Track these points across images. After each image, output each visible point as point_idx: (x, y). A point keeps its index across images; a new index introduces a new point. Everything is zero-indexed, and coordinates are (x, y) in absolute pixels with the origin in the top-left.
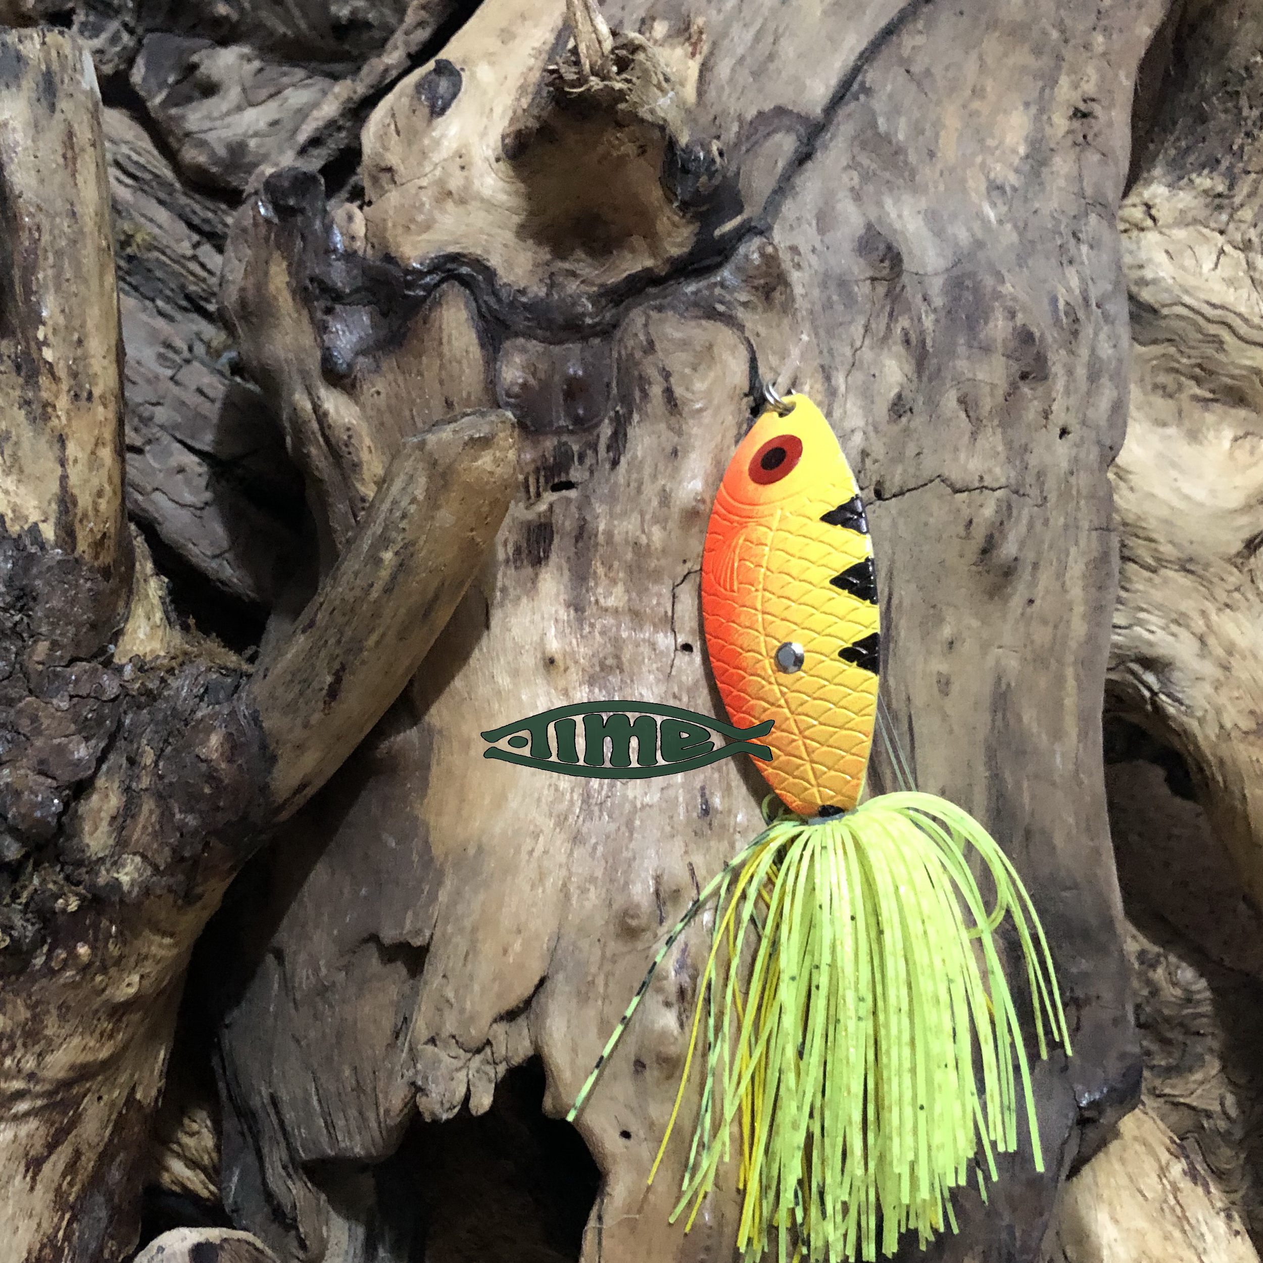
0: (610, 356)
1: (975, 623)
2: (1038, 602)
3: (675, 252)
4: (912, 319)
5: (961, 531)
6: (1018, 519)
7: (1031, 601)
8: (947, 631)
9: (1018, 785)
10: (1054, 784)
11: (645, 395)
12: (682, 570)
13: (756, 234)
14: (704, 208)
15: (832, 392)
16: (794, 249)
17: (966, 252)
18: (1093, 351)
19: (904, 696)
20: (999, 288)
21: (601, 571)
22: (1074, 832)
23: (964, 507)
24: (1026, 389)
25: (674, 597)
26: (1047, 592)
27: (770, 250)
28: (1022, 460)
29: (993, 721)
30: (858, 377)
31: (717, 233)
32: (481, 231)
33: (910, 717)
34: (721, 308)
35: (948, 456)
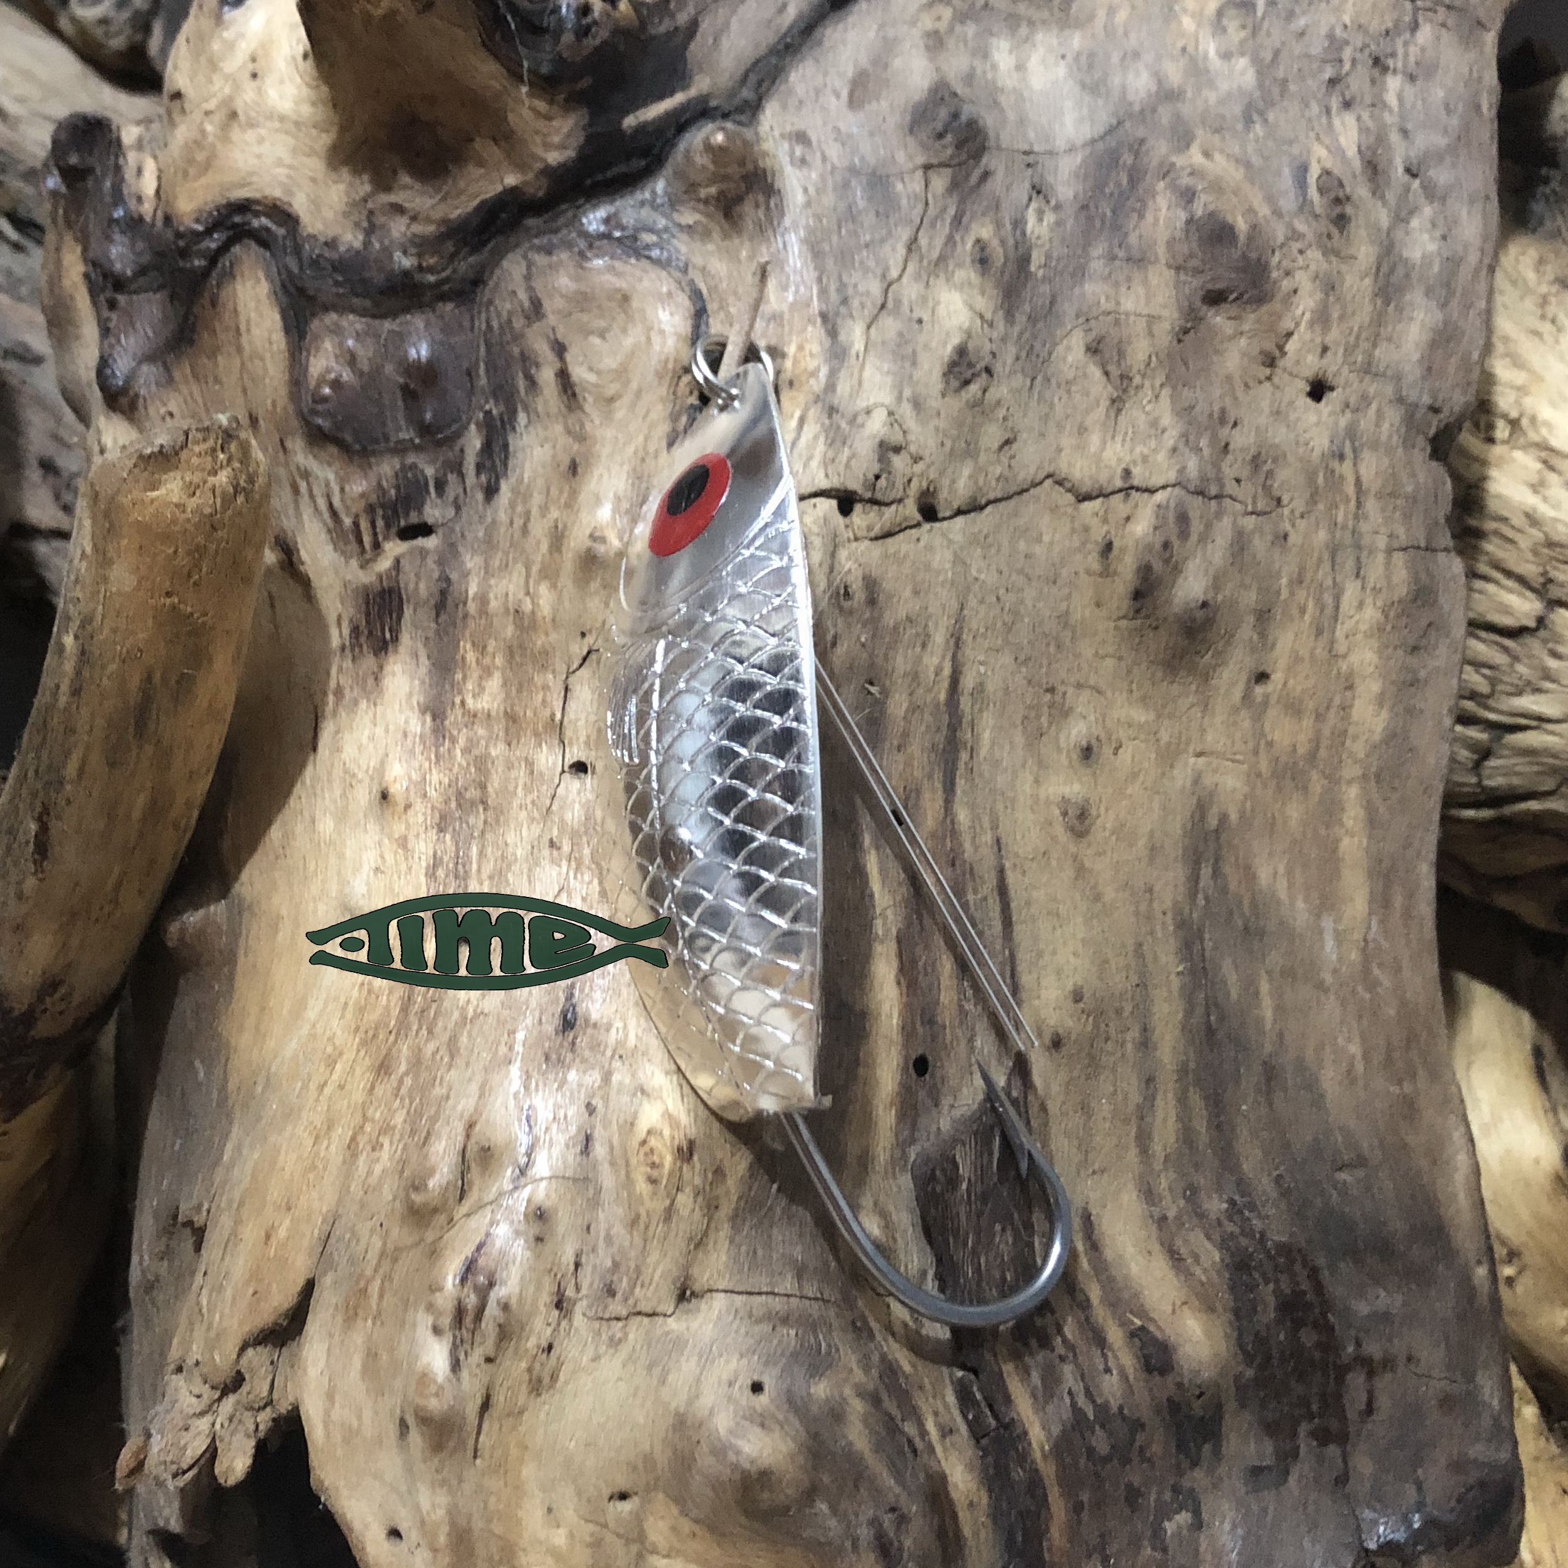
0: (472, 329)
1: (1141, 716)
2: (1277, 677)
3: (554, 158)
4: (999, 225)
5: (1093, 562)
6: (1203, 539)
7: (1262, 677)
8: (1077, 731)
9: (1250, 987)
10: (1321, 986)
11: (532, 383)
12: (578, 649)
13: (713, 119)
14: (585, 83)
15: (837, 354)
16: (801, 138)
17: (1137, 108)
18: (1388, 250)
19: (988, 838)
20: (1174, 159)
21: (471, 656)
22: (1360, 1067)
23: (1095, 522)
24: (1218, 319)
25: (567, 689)
26: (1297, 659)
27: (720, 138)
28: (1214, 437)
29: (1194, 879)
30: (890, 326)
31: (630, 122)
32: (279, 162)
33: (1001, 871)
34: (648, 238)
35: (1067, 442)
